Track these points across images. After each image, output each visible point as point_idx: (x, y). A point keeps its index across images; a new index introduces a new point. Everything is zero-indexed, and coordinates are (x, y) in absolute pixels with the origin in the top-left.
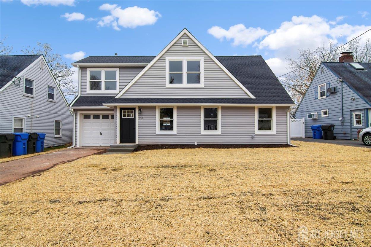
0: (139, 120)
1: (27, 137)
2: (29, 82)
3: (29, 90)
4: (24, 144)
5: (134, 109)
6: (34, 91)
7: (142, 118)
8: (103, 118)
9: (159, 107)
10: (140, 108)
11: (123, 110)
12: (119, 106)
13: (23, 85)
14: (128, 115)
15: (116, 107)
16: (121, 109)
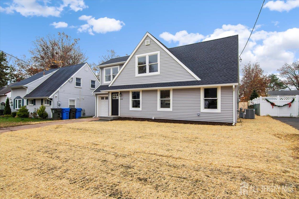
0: (121, 100)
1: (69, 110)
2: (78, 79)
3: (78, 84)
4: (67, 114)
5: (118, 93)
6: (81, 84)
7: (122, 99)
8: (106, 99)
9: (131, 91)
10: (121, 93)
11: (113, 94)
12: (111, 91)
13: (75, 81)
14: (116, 98)
15: (109, 92)
16: (112, 93)
